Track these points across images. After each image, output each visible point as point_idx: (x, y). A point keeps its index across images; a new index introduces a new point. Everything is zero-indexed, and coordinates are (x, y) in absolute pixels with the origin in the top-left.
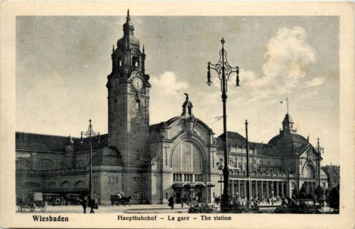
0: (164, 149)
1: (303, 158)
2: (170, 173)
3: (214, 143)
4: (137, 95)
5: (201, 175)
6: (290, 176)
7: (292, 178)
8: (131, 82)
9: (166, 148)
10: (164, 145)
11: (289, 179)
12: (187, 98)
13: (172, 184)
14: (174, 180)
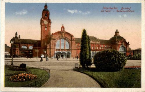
1: (120, 44)
2: (54, 49)
3: (74, 39)
4: (46, 26)
5: (69, 50)
10: (52, 40)
12: (63, 26)
14: (57, 51)
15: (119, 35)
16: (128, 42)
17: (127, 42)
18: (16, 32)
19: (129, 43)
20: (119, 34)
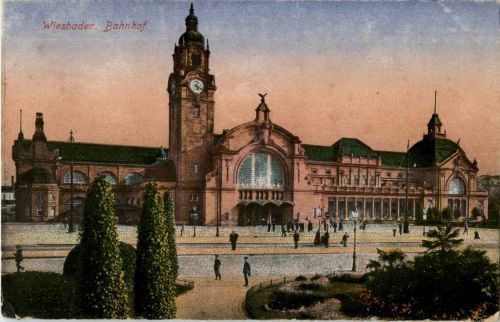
0: (224, 163)
1: (448, 169)
2: (233, 190)
3: (301, 153)
4: (195, 100)
5: (282, 192)
6: (426, 192)
7: (428, 195)
8: (187, 85)
9: (227, 160)
10: (224, 157)
11: (423, 195)
12: (263, 100)
13: (237, 203)
14: (241, 198)
15: (444, 135)
16: (475, 163)
17: (472, 161)
18: (39, 114)
19: (478, 166)
20: (442, 132)
